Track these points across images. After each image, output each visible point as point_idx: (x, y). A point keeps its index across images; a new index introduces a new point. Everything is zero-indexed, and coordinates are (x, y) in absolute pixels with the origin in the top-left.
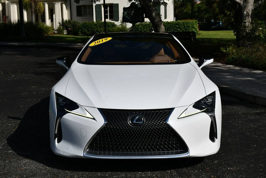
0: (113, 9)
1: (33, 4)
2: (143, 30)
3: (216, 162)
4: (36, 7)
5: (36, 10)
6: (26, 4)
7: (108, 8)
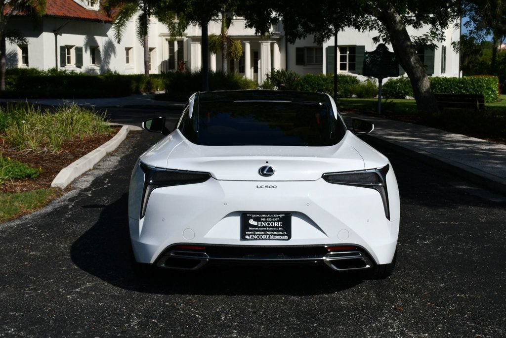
0: (355, 54)
1: (226, 43)
2: (404, 91)
3: (442, 285)
4: (229, 48)
5: (229, 54)
6: (215, 43)
7: (348, 52)
